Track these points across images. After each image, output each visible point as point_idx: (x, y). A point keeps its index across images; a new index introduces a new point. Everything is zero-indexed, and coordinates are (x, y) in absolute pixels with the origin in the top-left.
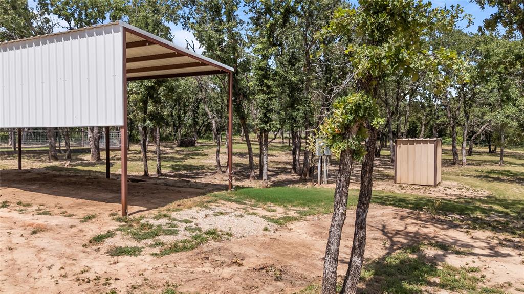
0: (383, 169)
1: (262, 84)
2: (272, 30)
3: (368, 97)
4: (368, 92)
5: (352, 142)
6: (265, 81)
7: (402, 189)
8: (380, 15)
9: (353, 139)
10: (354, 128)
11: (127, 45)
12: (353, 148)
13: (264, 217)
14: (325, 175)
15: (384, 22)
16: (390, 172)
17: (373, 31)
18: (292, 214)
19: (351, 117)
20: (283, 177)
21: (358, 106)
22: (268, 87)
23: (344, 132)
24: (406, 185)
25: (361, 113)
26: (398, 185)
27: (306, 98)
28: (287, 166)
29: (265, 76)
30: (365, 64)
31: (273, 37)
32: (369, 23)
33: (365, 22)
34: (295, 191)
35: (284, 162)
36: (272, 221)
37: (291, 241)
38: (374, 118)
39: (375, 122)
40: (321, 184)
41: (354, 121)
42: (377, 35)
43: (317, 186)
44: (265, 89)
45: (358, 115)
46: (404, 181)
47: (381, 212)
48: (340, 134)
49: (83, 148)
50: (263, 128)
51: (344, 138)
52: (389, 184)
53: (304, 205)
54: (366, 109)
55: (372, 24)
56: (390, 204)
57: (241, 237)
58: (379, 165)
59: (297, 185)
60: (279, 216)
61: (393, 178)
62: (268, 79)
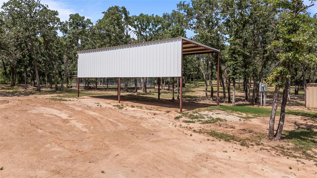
0: (299, 101)
1: (232, 56)
2: (237, 32)
3: (285, 68)
4: (285, 67)
5: (279, 83)
6: (234, 55)
7: (309, 110)
8: (289, 43)
9: (280, 82)
10: (280, 78)
11: (183, 44)
12: (280, 84)
13: (238, 116)
14: (264, 102)
15: (290, 45)
16: (303, 102)
17: (286, 48)
18: (250, 116)
19: (279, 75)
20: (241, 103)
21: (281, 71)
22: (235, 58)
23: (277, 79)
24: (312, 108)
25: (283, 73)
26: (307, 108)
27: (254, 62)
28: (241, 98)
29: (234, 53)
30: (284, 58)
31: (238, 35)
32: (285, 45)
33: (284, 45)
34: (249, 108)
35: (239, 96)
36: (242, 117)
37: (252, 124)
38: (287, 75)
39: (287, 76)
40: (262, 106)
41: (280, 76)
42: (288, 49)
43: (260, 107)
44: (234, 59)
45: (281, 74)
46: (310, 106)
47: (295, 117)
48: (275, 80)
49: (131, 87)
50: (233, 77)
51: (276, 81)
52: (302, 108)
53: (255, 113)
54: (284, 72)
55: (286, 46)
56: (300, 115)
57: (230, 121)
58: (297, 99)
59: (250, 106)
60: (244, 116)
61: (305, 105)
62: (235, 54)
